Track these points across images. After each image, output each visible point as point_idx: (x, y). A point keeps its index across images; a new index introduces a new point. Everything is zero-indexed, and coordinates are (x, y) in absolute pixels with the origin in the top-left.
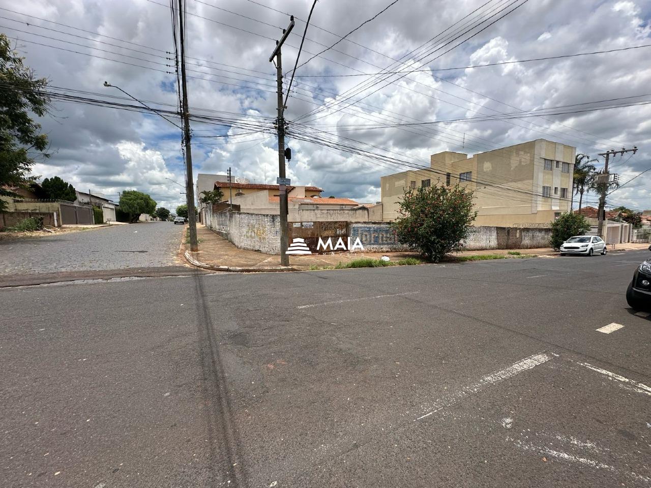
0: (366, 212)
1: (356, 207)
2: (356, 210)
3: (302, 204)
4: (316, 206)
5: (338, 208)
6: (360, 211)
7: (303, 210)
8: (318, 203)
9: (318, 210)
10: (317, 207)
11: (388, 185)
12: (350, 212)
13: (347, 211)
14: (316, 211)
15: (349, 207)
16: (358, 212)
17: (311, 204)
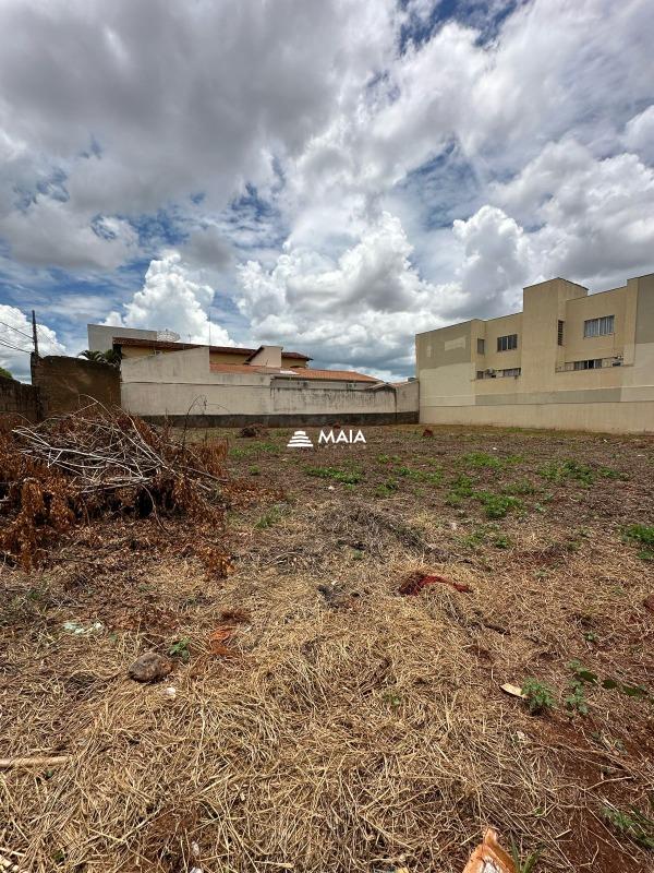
0: (392, 394)
1: (374, 386)
2: (375, 391)
3: (276, 378)
4: (303, 383)
5: (342, 386)
6: (383, 393)
7: (279, 389)
8: (306, 376)
9: (307, 389)
10: (305, 384)
11: (429, 348)
12: (365, 395)
13: (360, 393)
14: (304, 392)
15: (361, 387)
16: (378, 394)
17: (293, 379)
